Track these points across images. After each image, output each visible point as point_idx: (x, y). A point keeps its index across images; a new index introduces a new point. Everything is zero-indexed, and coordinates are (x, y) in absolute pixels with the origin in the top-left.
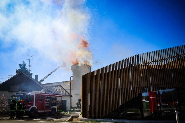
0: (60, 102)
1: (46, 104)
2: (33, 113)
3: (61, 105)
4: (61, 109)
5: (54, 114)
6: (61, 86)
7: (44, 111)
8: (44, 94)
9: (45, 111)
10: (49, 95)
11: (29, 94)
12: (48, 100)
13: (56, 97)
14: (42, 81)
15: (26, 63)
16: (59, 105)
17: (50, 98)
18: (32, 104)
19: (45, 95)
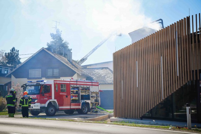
0: (97, 94)
1: (73, 96)
2: (52, 110)
3: (98, 99)
4: (98, 104)
5: (87, 112)
6: (109, 69)
7: (69, 107)
8: (69, 82)
9: (72, 107)
10: (76, 83)
11: (44, 83)
12: (76, 91)
13: (88, 86)
14: (83, 60)
15: (61, 31)
16: (95, 98)
17: (78, 88)
18: (50, 97)
19: (70, 84)
